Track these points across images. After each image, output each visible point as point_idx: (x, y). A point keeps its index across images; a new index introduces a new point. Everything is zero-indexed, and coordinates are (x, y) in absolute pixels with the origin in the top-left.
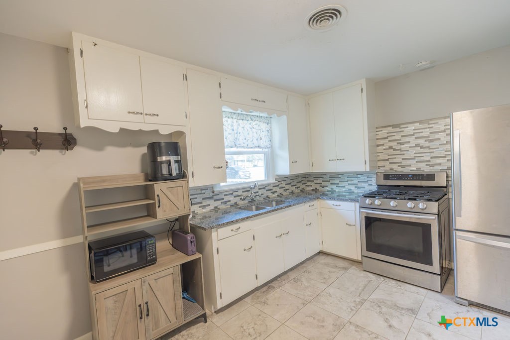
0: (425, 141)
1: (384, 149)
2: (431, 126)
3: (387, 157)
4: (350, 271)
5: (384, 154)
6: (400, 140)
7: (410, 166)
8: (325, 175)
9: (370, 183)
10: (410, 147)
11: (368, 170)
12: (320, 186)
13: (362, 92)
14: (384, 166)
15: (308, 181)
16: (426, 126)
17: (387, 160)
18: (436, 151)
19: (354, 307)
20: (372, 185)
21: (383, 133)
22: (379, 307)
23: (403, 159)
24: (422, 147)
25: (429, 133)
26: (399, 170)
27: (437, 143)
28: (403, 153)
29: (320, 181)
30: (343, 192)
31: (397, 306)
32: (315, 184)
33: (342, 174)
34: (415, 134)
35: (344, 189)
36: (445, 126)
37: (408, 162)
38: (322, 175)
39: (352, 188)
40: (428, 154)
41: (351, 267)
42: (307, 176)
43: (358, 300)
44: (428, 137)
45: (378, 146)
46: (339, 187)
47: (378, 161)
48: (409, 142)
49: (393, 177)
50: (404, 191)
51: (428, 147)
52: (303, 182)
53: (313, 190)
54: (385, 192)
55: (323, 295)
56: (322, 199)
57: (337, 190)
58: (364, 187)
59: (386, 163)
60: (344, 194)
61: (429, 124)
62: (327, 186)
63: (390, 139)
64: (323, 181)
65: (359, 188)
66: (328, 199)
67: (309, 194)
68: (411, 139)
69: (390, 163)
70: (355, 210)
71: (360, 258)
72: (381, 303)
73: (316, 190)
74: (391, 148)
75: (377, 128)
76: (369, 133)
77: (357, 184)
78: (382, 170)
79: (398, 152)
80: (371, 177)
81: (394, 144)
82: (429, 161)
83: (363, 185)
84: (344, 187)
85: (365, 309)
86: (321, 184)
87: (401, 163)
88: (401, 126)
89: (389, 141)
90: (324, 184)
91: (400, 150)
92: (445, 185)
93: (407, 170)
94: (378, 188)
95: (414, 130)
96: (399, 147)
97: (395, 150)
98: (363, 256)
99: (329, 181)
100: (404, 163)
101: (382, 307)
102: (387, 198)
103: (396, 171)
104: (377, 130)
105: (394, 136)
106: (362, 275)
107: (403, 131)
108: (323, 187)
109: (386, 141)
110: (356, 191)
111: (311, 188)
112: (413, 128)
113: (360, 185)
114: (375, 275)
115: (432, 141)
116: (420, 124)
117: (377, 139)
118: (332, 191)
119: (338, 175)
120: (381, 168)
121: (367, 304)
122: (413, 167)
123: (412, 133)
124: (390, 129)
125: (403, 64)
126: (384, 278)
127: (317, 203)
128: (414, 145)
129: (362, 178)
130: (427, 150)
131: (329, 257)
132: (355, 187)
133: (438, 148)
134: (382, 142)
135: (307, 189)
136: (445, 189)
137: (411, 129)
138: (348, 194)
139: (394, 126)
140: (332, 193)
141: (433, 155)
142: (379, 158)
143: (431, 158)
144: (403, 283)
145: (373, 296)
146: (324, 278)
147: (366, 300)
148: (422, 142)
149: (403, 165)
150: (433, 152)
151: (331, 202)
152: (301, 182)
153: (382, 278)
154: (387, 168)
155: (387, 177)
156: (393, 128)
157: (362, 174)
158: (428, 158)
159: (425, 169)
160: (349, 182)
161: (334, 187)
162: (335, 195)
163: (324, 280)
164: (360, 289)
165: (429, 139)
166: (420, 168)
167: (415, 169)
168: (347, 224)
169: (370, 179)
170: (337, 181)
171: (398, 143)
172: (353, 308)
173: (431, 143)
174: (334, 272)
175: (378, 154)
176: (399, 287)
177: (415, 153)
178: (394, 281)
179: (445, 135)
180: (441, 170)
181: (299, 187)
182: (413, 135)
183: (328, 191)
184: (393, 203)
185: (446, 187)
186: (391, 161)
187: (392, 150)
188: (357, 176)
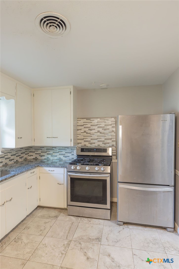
0: (102, 130)
1: (81, 132)
2: (105, 121)
3: (83, 138)
4: (59, 218)
5: (81, 136)
6: (90, 127)
7: (94, 143)
8: (44, 147)
9: (73, 153)
10: (95, 132)
11: (72, 145)
12: (39, 156)
13: (70, 94)
14: (81, 143)
15: (30, 152)
16: (103, 121)
17: (83, 139)
18: (107, 135)
19: (64, 250)
20: (73, 155)
21: (81, 122)
22: (80, 243)
23: (91, 139)
24: (101, 133)
25: (104, 125)
26: (89, 145)
27: (107, 131)
28: (91, 135)
29: (39, 152)
30: (55, 160)
31: (90, 239)
32: (36, 154)
33: (55, 147)
34: (98, 125)
35: (56, 158)
36: (111, 122)
37: (94, 141)
38: (41, 148)
39: (62, 157)
40: (103, 137)
41: (59, 215)
42: (29, 148)
43: (66, 243)
44: (104, 127)
45: (78, 130)
46: (53, 156)
47: (78, 139)
48: (94, 129)
49: (86, 150)
50: (92, 159)
51: (104, 133)
52: (26, 153)
53: (34, 159)
54: (82, 160)
55: (40, 247)
56: (41, 166)
57: (51, 158)
58: (69, 156)
59: (82, 141)
60: (56, 161)
61: (104, 120)
62: (44, 156)
63: (85, 126)
64: (41, 152)
65: (66, 157)
66: (45, 167)
67: (30, 161)
68: (95, 127)
69: (84, 141)
70: (64, 174)
71: (66, 207)
72: (81, 239)
73: (36, 159)
74: (85, 132)
75: (78, 118)
76: (74, 121)
77: (65, 154)
78: (80, 145)
79: (89, 135)
80: (74, 150)
81: (86, 130)
82: (104, 141)
83: (68, 155)
84: (56, 156)
85: (71, 249)
86: (40, 154)
87: (90, 141)
88: (91, 119)
89: (84, 127)
90: (42, 154)
91: (90, 133)
92: (111, 155)
93: (93, 146)
94: (78, 157)
95: (97, 122)
96: (89, 132)
97: (87, 133)
98: (68, 205)
99: (46, 152)
100: (92, 141)
101: (82, 243)
102: (84, 165)
103: (87, 146)
104: (78, 120)
105: (87, 124)
106: (67, 219)
107: (92, 122)
108: (42, 156)
109: (83, 127)
110: (64, 159)
111: (32, 157)
112: (97, 121)
113: (67, 155)
114: (75, 217)
115: (105, 130)
116: (100, 120)
117: (78, 126)
118: (48, 159)
119: (53, 148)
120: (79, 144)
121: (72, 244)
122: (96, 144)
123: (96, 124)
124: (85, 120)
125: (94, 82)
126: (81, 217)
127: (37, 170)
128: (97, 131)
129: (68, 151)
130: (103, 135)
131: (45, 209)
132: (63, 156)
133: (108, 134)
134: (80, 128)
135: (29, 158)
136: (111, 157)
137: (95, 121)
138: (58, 161)
139: (87, 119)
140: (48, 161)
141: (106, 138)
142: (78, 138)
143: (105, 139)
144: (91, 219)
145: (76, 236)
146: (41, 230)
147: (71, 241)
148: (100, 130)
149: (91, 143)
150: (106, 136)
151: (47, 169)
152: (24, 153)
153: (79, 218)
154: (83, 144)
155: (82, 150)
156: (86, 120)
157: (68, 148)
158: (103, 139)
159: (102, 145)
160: (60, 153)
161: (49, 156)
162: (49, 162)
163: (41, 233)
164: (67, 232)
165: (104, 128)
166: (99, 145)
167: (97, 145)
168: (58, 184)
169: (73, 151)
170: (51, 152)
171: (89, 129)
172: (63, 252)
173: (105, 131)
174: (48, 222)
175: (78, 135)
176: (90, 223)
177: (97, 136)
178: (87, 218)
179: (111, 127)
180: (109, 146)
181: (23, 157)
182: (97, 125)
183: (45, 159)
184: (87, 168)
185: (111, 156)
186: (85, 140)
187: (86, 133)
188: (64, 149)
